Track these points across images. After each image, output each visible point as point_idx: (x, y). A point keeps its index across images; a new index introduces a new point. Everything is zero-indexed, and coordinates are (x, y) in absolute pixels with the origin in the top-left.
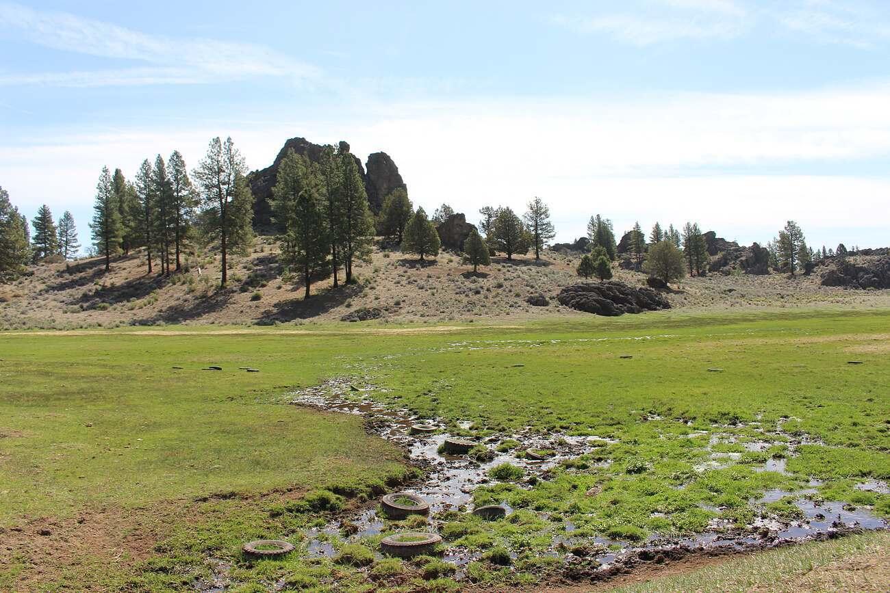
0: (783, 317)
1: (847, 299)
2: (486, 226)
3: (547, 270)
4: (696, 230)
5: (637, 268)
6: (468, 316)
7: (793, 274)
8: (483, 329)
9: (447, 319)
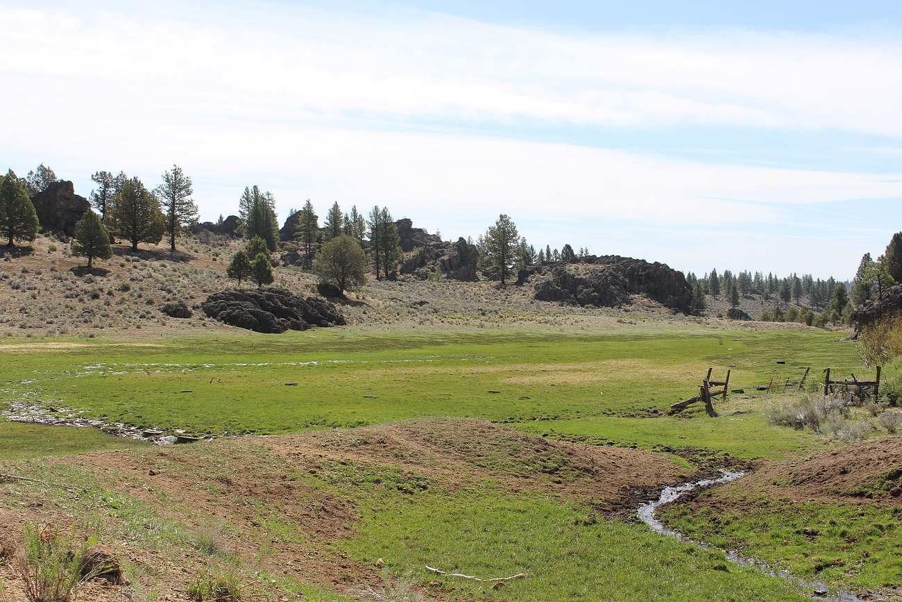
0: (478, 340)
1: (558, 319)
2: (102, 199)
3: (186, 267)
4: (385, 216)
5: (306, 265)
6: (84, 329)
7: (503, 282)
8: (112, 347)
9: (58, 332)
